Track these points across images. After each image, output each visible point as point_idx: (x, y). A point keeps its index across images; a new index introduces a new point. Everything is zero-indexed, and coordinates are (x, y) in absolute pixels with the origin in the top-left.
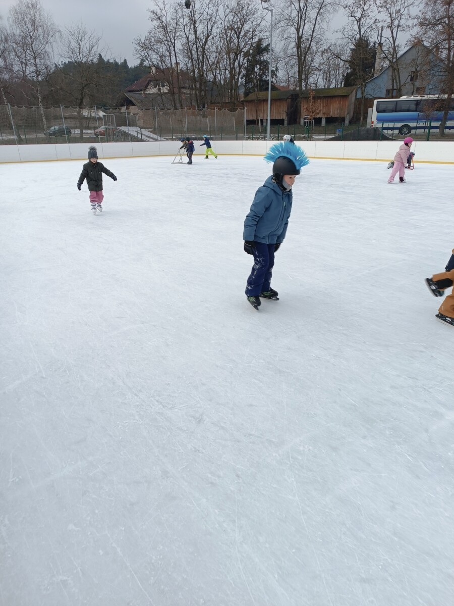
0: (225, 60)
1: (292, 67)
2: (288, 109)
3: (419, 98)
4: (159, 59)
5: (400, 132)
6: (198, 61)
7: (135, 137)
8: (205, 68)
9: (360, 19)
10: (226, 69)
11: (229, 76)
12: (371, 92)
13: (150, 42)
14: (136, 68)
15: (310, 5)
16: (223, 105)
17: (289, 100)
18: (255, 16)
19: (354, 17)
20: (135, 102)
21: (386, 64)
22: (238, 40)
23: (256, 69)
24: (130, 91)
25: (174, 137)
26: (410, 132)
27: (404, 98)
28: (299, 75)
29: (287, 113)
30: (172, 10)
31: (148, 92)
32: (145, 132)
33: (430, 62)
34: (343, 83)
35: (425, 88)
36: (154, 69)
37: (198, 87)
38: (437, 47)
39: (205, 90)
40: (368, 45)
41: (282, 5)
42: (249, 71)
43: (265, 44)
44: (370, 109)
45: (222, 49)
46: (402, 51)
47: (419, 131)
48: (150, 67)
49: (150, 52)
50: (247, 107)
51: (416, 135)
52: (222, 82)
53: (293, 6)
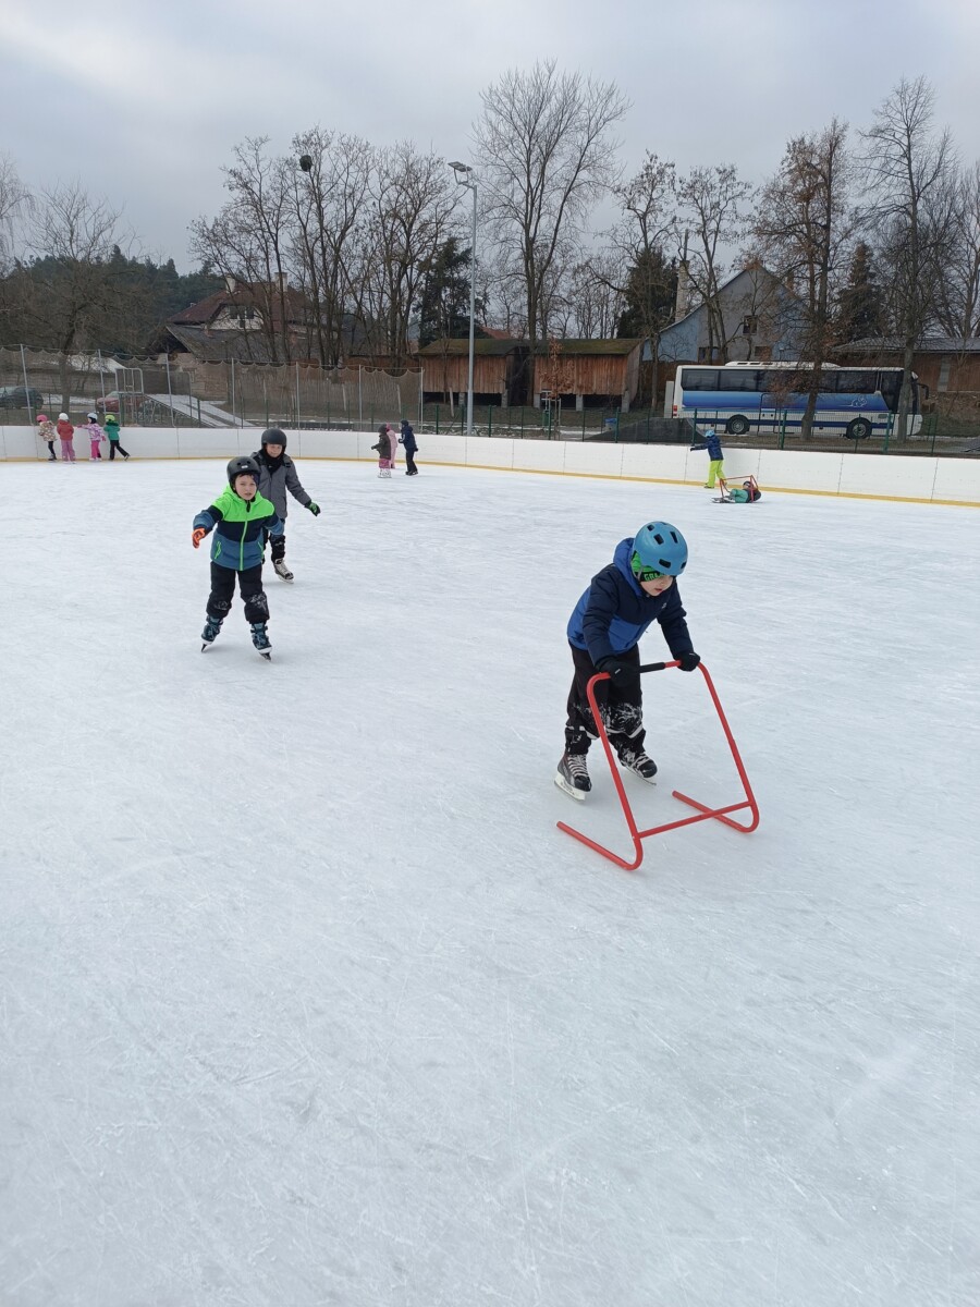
0: (382, 275)
1: (516, 295)
2: (508, 375)
3: (761, 366)
4: (244, 263)
5: (729, 429)
6: (326, 273)
7: (181, 414)
8: (339, 286)
9: (645, 214)
10: (383, 292)
11: (388, 305)
12: (670, 351)
13: (225, 230)
14: (193, 277)
15: (550, 182)
16: (376, 362)
17: (511, 359)
18: (442, 195)
19: (635, 210)
20: (188, 345)
21: (697, 300)
22: (408, 238)
23: (443, 295)
24: (177, 323)
26: (746, 429)
27: (732, 365)
28: (529, 311)
29: (507, 382)
30: (273, 172)
31: (217, 326)
32: (205, 406)
33: (779, 301)
34: (616, 331)
35: (770, 349)
36: (231, 283)
37: (324, 322)
38: (790, 274)
39: (339, 331)
40: (661, 262)
41: (495, 178)
42: (429, 297)
43: (461, 248)
44: (669, 384)
45: (374, 252)
46: (725, 277)
47: (763, 428)
48: (223, 278)
49: (225, 249)
50: (425, 368)
51: (759, 436)
52: (375, 316)
53: (516, 181)
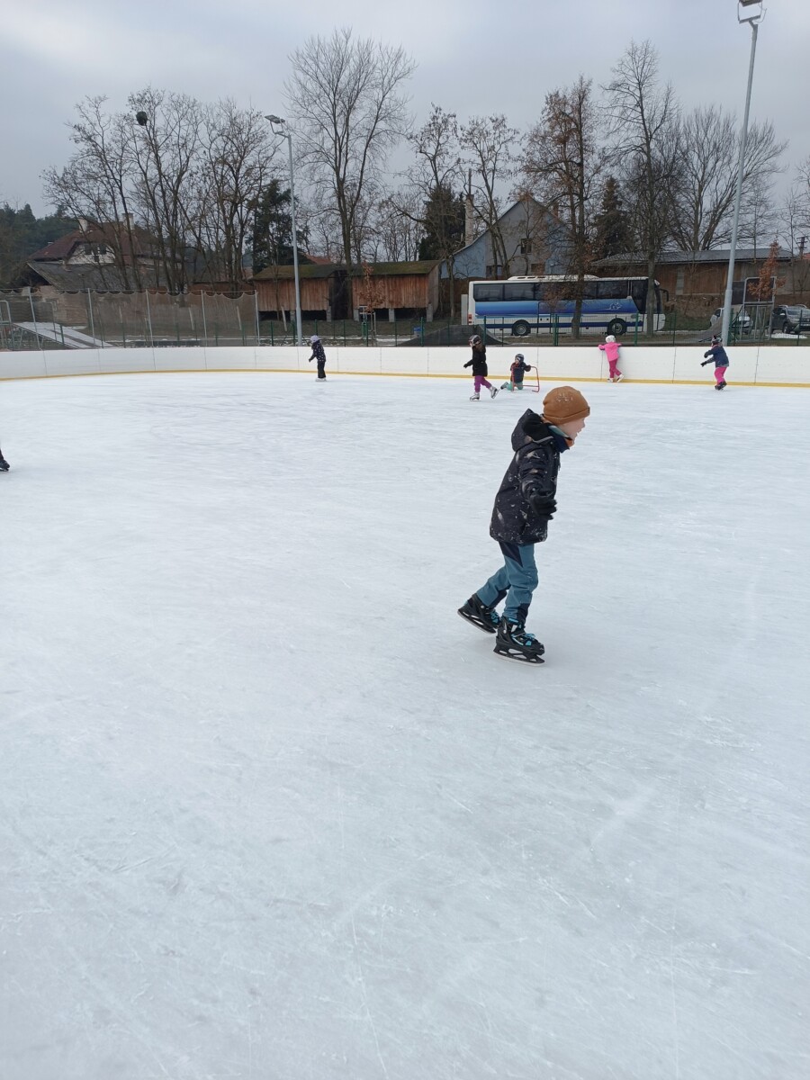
0: (216, 213)
1: (332, 226)
2: (331, 295)
3: (536, 280)
4: (94, 206)
5: (515, 332)
6: (167, 212)
7: (51, 340)
8: (180, 224)
9: (435, 157)
10: (218, 228)
11: (224, 239)
12: (463, 269)
13: (74, 178)
14: (49, 220)
15: (354, 131)
16: (218, 287)
17: (331, 281)
18: (263, 144)
19: (426, 153)
20: (49, 279)
21: (482, 227)
22: (237, 181)
23: (271, 229)
24: (38, 260)
25: (127, 341)
26: (528, 332)
27: (513, 279)
28: (344, 240)
29: (330, 301)
30: (113, 126)
31: (74, 261)
32: (67, 330)
33: (547, 226)
34: (418, 254)
35: (543, 265)
36: (84, 224)
37: (169, 255)
38: (554, 202)
39: (182, 262)
40: (450, 197)
41: (307, 129)
42: (259, 231)
43: (283, 189)
44: (464, 296)
45: (208, 193)
46: (503, 208)
47: (542, 330)
48: (76, 220)
49: (75, 194)
50: (258, 290)
51: (538, 336)
52: (213, 248)
53: (324, 131)
